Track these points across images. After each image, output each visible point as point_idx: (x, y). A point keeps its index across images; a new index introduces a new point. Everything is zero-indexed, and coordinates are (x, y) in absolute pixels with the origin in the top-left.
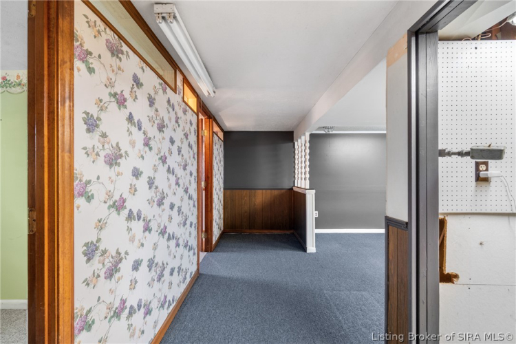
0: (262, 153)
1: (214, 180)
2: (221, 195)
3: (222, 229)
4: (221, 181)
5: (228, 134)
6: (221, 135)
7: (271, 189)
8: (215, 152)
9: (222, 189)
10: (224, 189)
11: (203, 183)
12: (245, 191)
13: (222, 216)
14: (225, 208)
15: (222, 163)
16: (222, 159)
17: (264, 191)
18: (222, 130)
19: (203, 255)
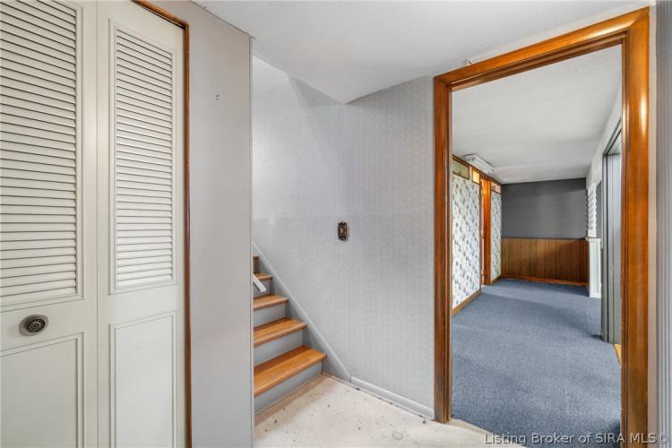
0: (545, 202)
1: (492, 229)
2: (499, 243)
3: (500, 273)
4: (499, 231)
5: (504, 187)
6: (498, 189)
7: (556, 239)
8: (493, 205)
9: (499, 238)
10: (502, 237)
11: (482, 231)
12: (524, 241)
13: (499, 262)
14: (502, 255)
15: (499, 214)
16: (499, 210)
17: (547, 241)
18: (499, 184)
19: (483, 286)
